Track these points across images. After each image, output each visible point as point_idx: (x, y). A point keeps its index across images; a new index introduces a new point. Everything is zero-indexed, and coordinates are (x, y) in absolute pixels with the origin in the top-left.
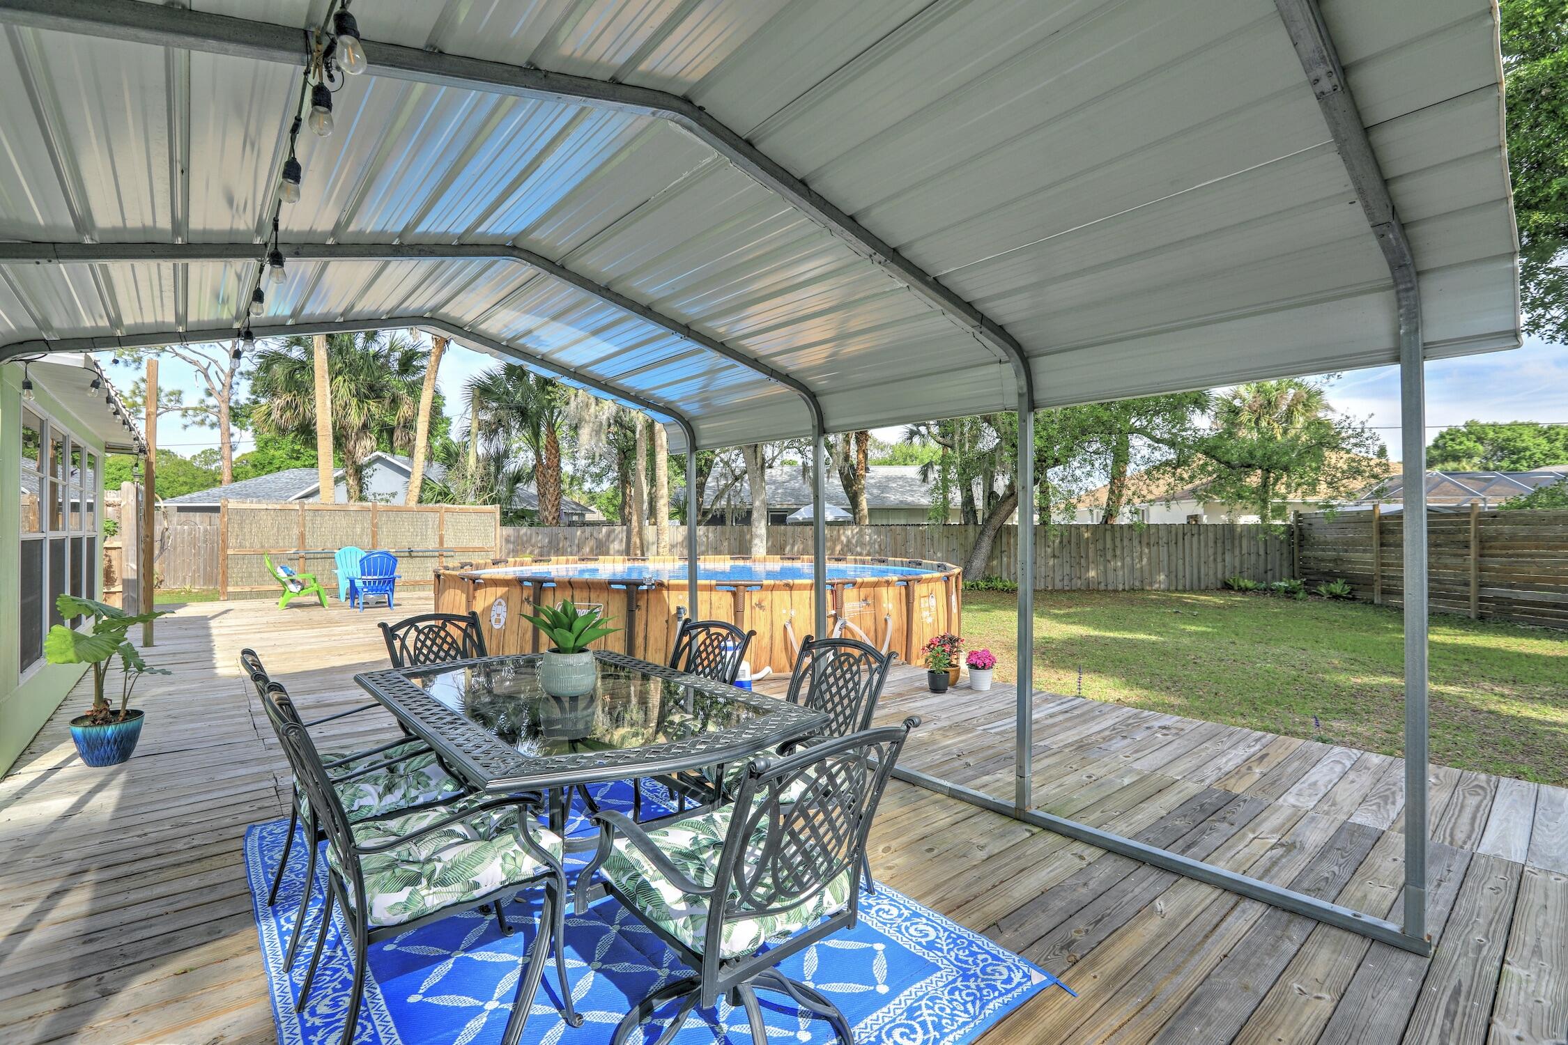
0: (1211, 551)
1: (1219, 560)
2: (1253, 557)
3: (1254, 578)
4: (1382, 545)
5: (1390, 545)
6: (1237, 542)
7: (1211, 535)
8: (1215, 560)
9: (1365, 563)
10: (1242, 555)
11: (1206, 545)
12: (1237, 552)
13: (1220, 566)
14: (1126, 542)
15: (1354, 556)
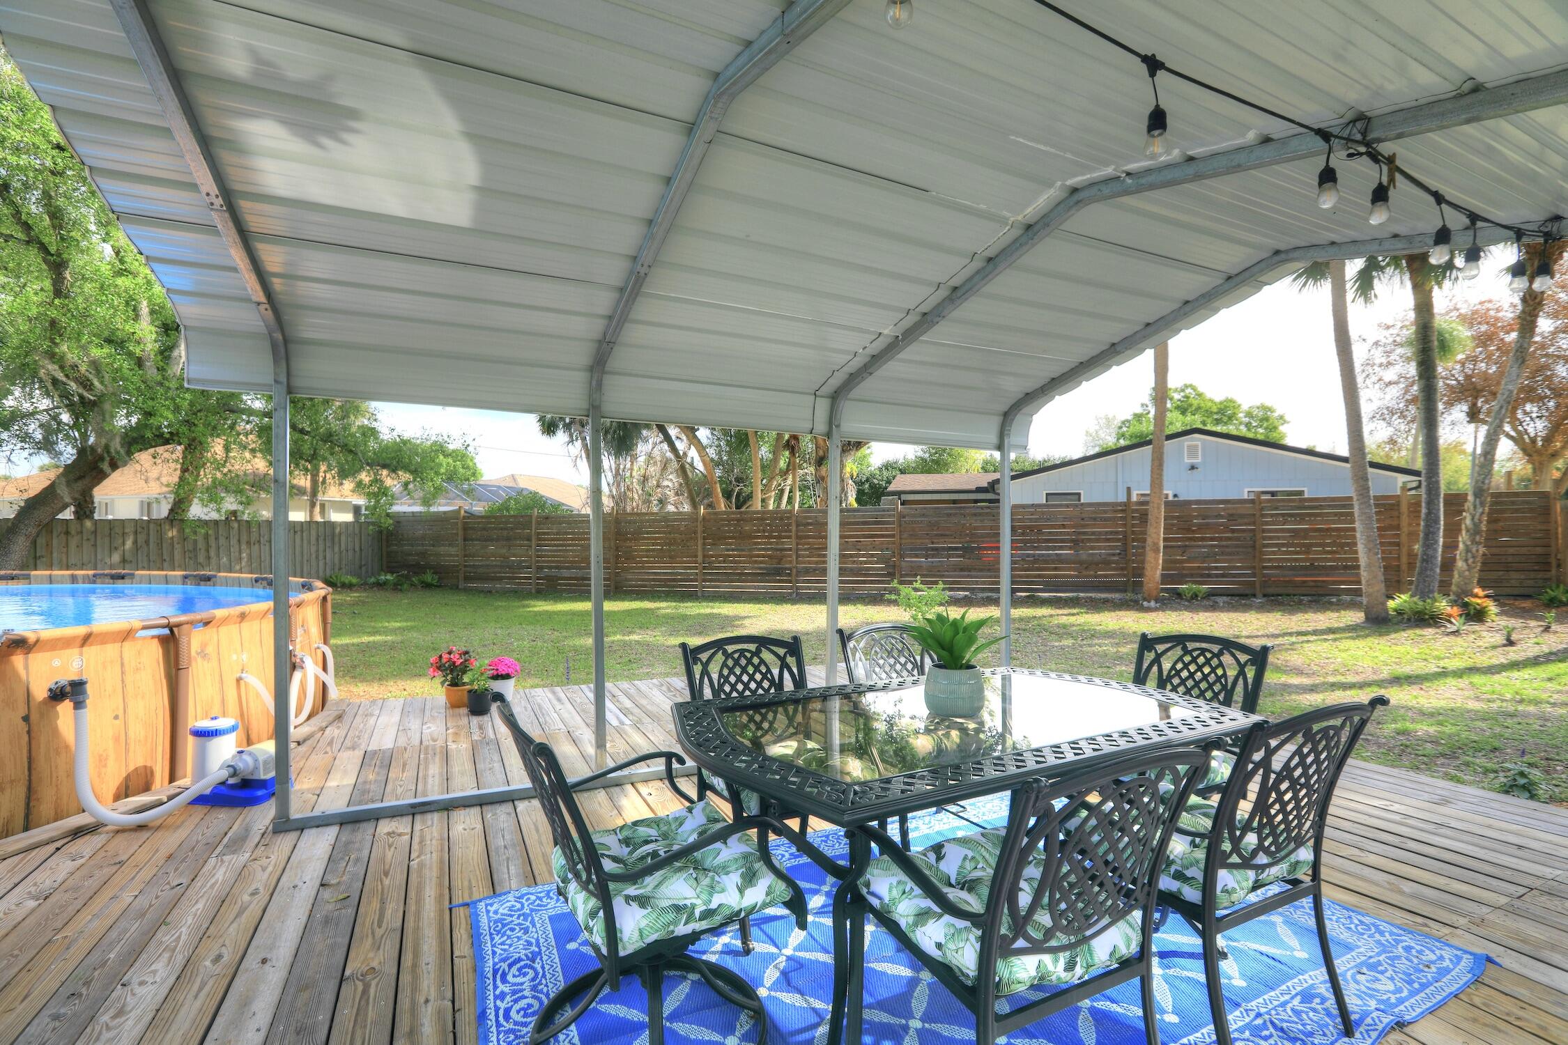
0: (313, 549)
1: (321, 557)
2: (350, 553)
3: (352, 574)
4: (465, 540)
5: (472, 540)
6: (336, 539)
7: (313, 533)
8: (317, 557)
9: (451, 555)
10: (341, 552)
11: (309, 542)
12: (336, 549)
13: (321, 563)
14: (222, 541)
15: (442, 550)
